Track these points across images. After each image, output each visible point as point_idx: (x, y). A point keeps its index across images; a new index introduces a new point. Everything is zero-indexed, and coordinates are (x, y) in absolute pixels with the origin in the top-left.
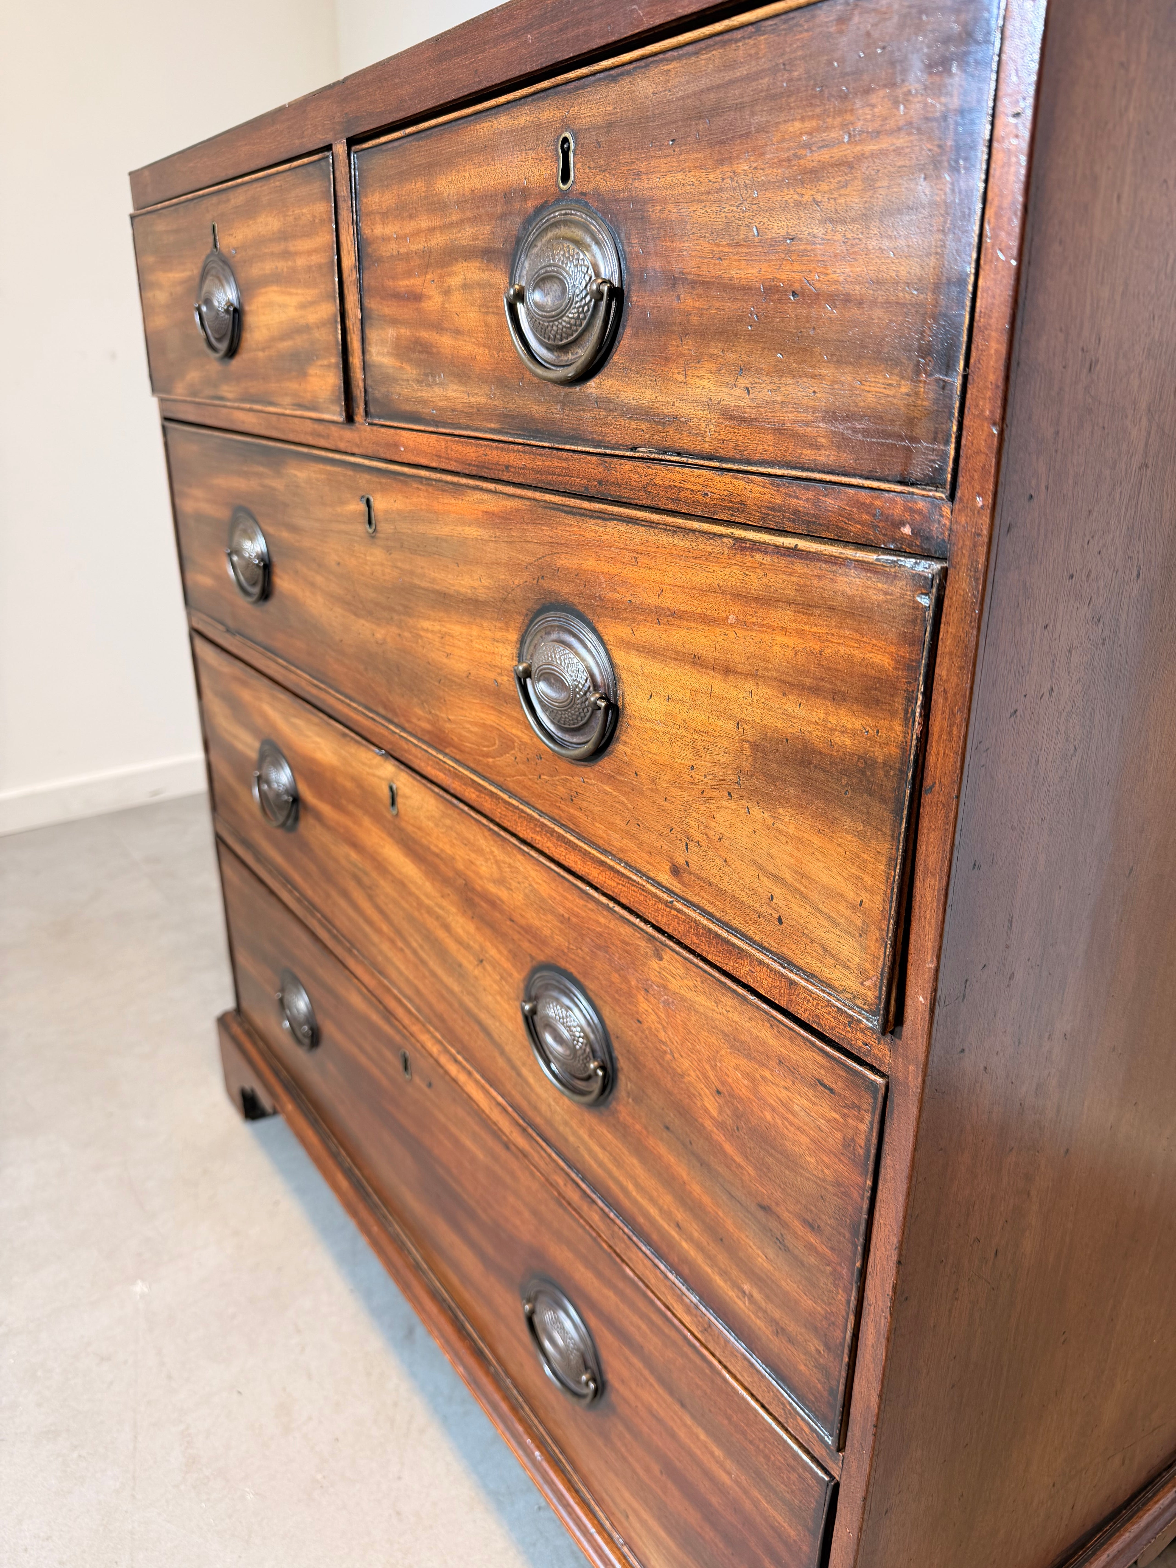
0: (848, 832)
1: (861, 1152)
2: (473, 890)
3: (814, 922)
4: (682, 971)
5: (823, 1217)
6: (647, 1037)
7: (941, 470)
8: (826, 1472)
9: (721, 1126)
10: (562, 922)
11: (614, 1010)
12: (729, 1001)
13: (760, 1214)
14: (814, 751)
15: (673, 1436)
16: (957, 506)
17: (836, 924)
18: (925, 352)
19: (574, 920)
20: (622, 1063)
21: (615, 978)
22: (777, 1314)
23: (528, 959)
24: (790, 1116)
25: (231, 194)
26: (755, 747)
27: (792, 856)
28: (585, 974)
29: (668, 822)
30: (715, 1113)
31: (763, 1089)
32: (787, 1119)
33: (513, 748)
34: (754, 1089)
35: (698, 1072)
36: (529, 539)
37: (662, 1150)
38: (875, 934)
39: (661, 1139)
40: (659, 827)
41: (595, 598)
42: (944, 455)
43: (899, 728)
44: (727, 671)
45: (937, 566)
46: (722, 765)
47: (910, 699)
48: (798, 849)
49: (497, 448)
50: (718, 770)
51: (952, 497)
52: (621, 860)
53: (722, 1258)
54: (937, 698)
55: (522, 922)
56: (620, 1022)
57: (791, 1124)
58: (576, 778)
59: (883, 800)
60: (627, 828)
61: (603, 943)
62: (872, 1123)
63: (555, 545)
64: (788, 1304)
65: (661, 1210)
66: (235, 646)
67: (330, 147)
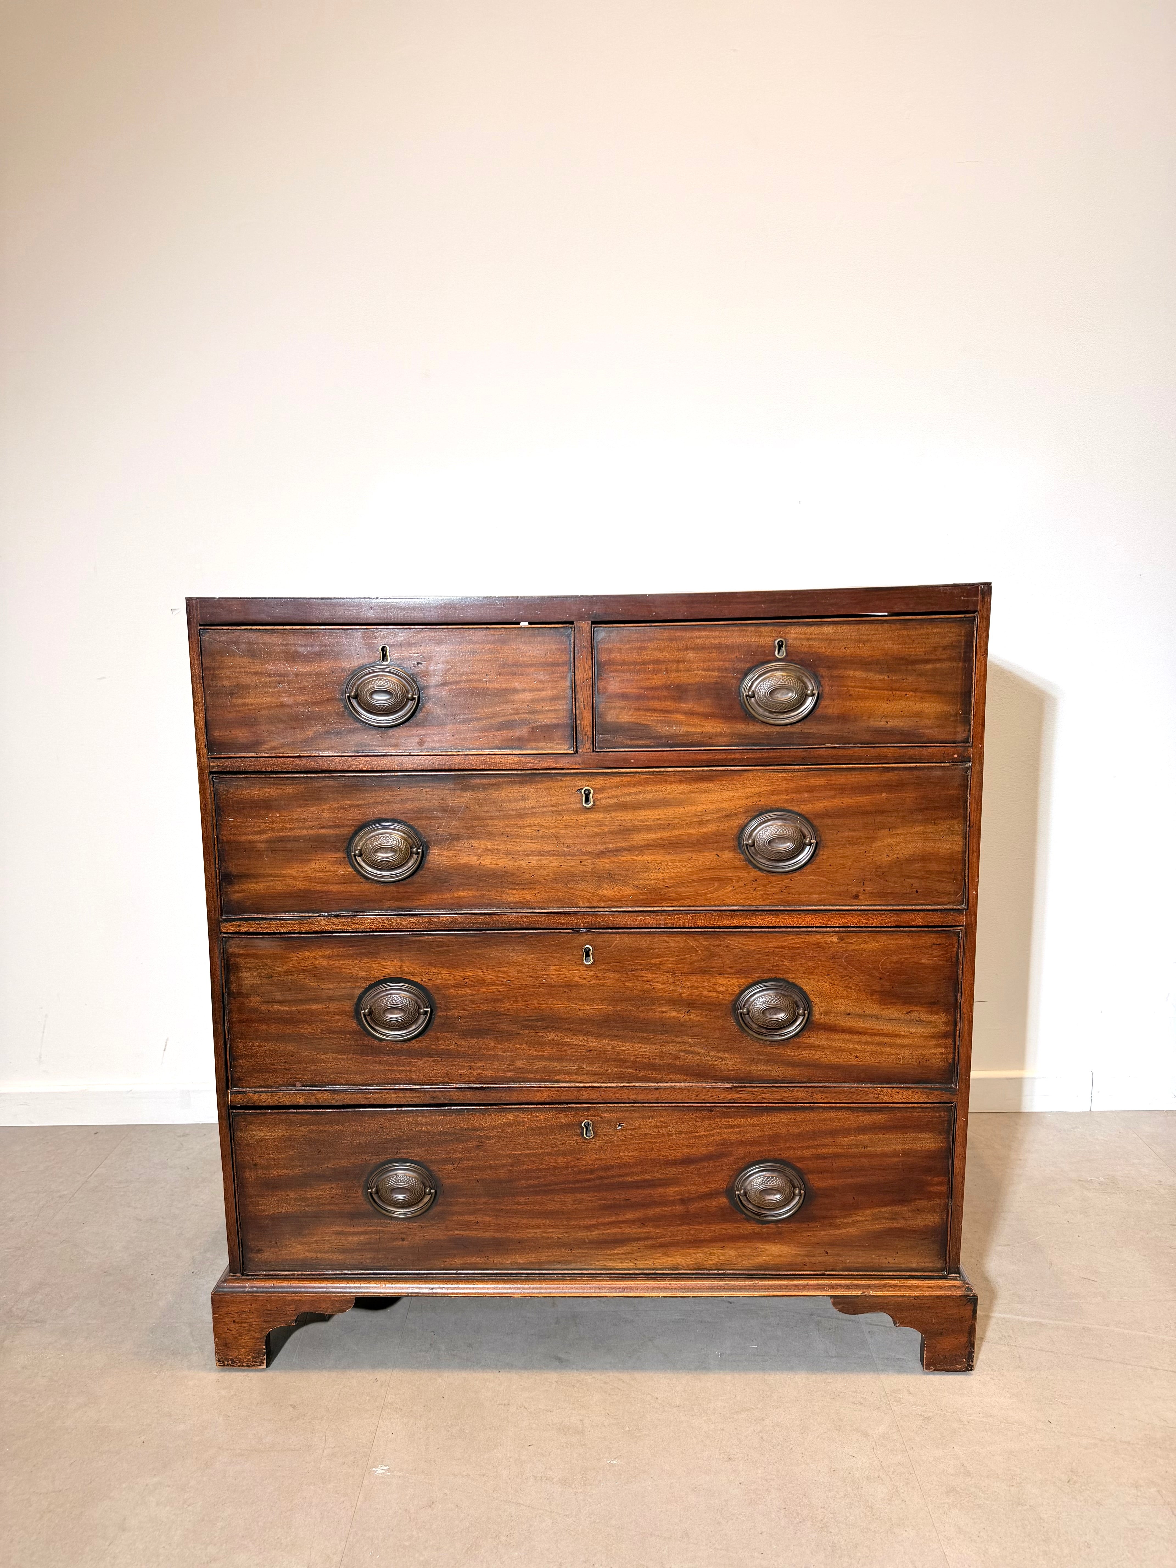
3: (933, 885)
5: (940, 995)
7: (968, 739)
8: (951, 1103)
13: (907, 1017)
16: (973, 747)
17: (942, 881)
19: (776, 950)
21: (811, 963)
24: (920, 966)
27: (921, 866)
28: (787, 972)
29: (851, 878)
33: (732, 883)
38: (960, 877)
40: (845, 882)
42: (969, 735)
44: (882, 812)
48: (923, 863)
49: (725, 753)
51: (972, 745)
52: (820, 905)
56: (815, 983)
57: (921, 968)
58: (785, 881)
60: (825, 889)
61: (801, 951)
62: (959, 946)
66: (333, 924)
67: (572, 623)
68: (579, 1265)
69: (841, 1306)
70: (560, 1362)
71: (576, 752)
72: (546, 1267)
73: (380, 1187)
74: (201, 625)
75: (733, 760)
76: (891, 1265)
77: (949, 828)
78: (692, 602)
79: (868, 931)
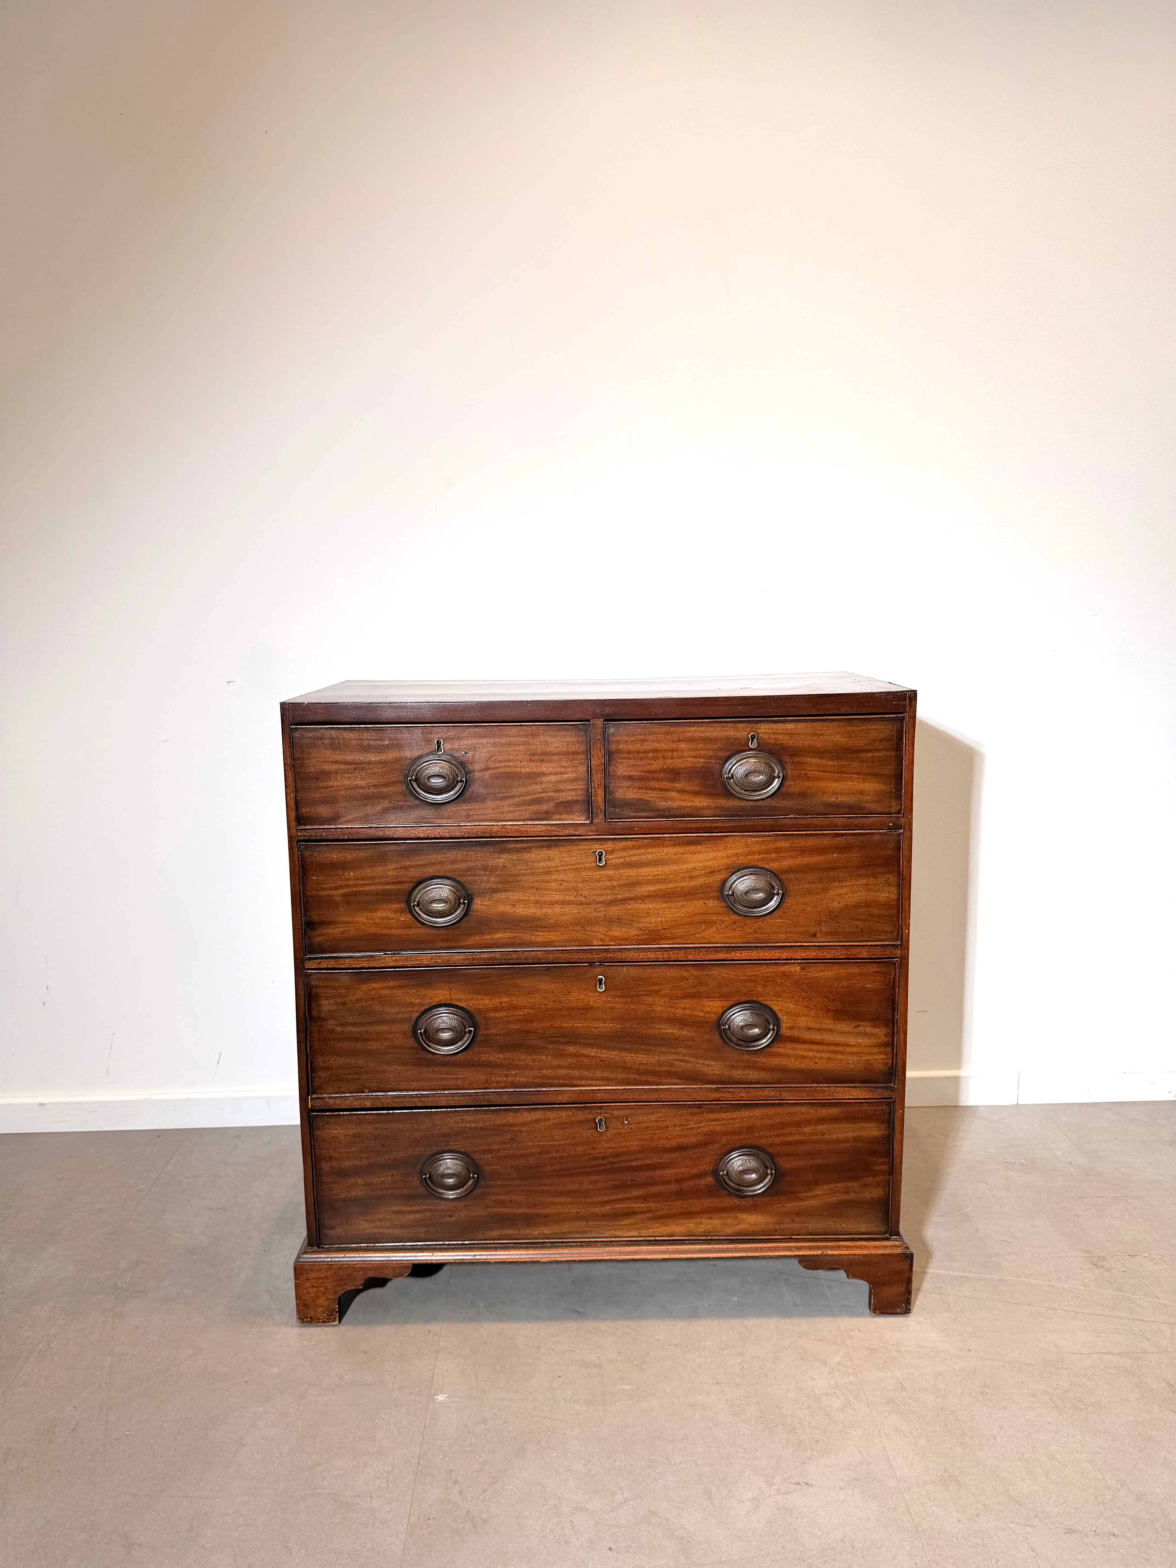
3: (874, 925)
10: (744, 983)
11: (778, 1001)
17: (882, 923)
20: (783, 1019)
24: (865, 989)
27: (865, 911)
28: (760, 996)
29: (810, 921)
31: (854, 988)
33: (716, 925)
38: (895, 919)
44: (834, 869)
45: (901, 831)
48: (867, 908)
49: (710, 822)
52: (786, 942)
56: (782, 1004)
58: (758, 924)
66: (395, 961)
67: (589, 721)
68: (593, 1235)
69: (805, 1264)
71: (592, 822)
72: (567, 1236)
73: (432, 1174)
74: (292, 725)
75: (716, 827)
76: (845, 1230)
77: (886, 881)
78: (684, 704)
79: (824, 962)
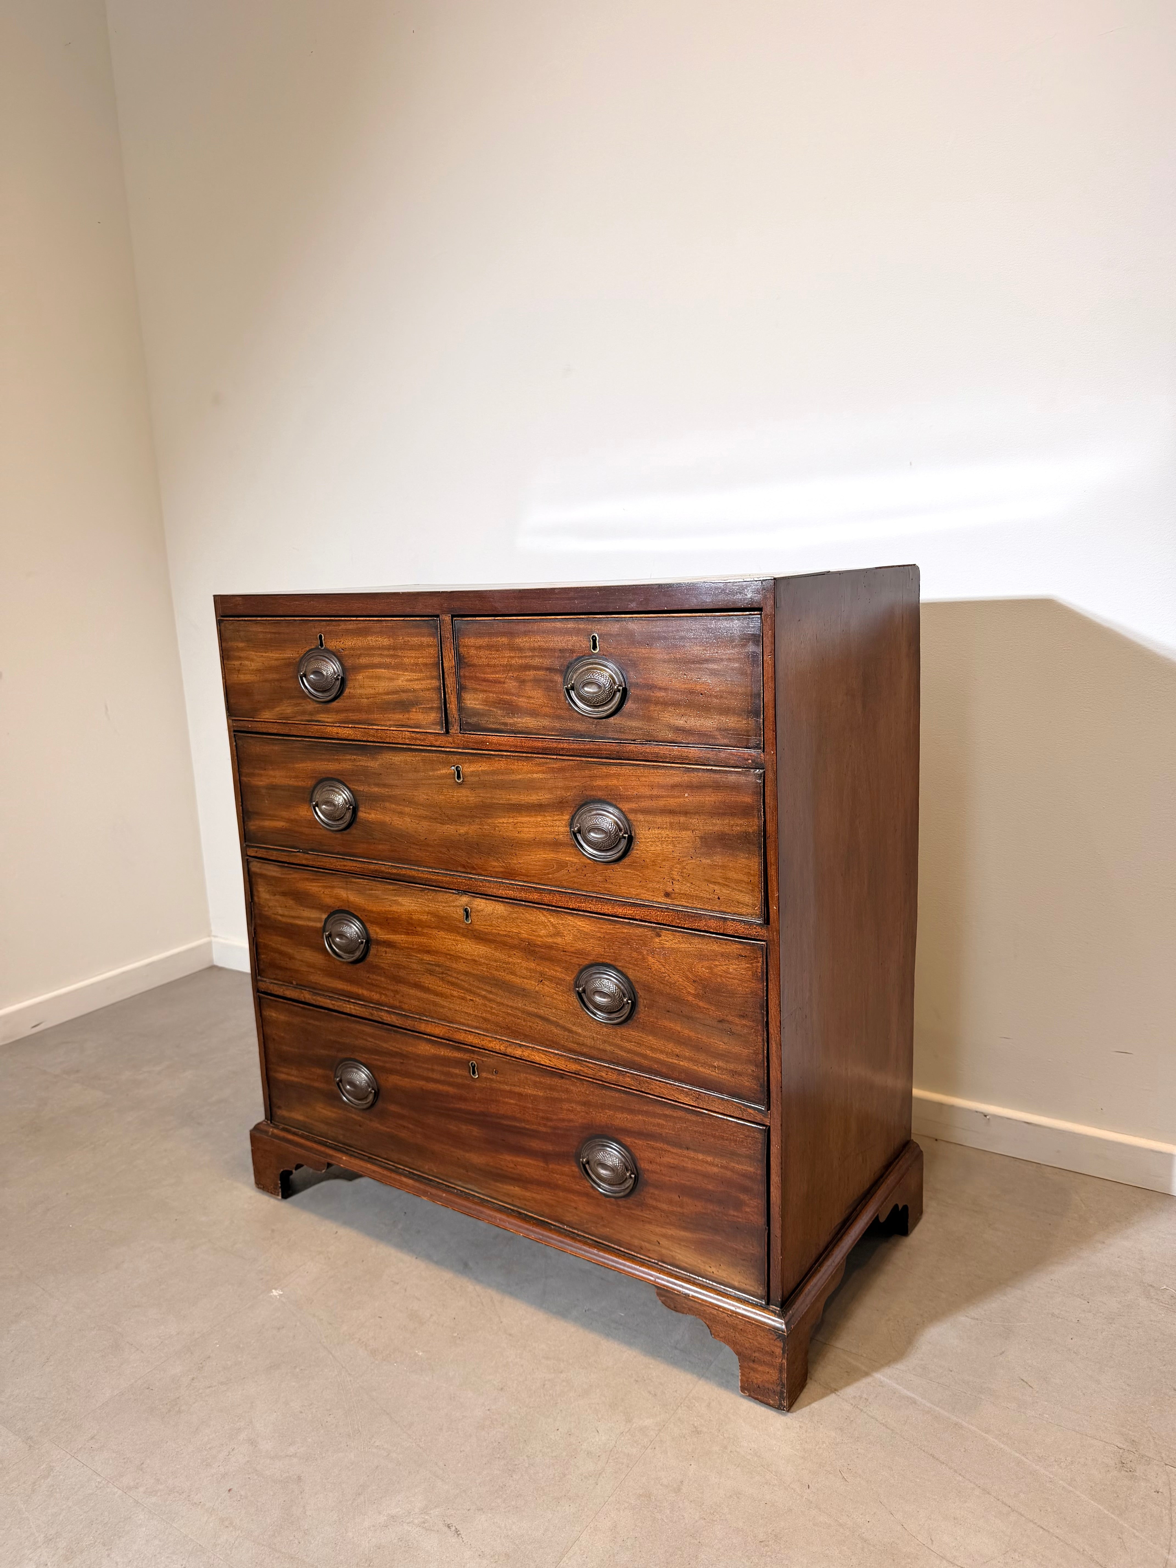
0: (742, 858)
1: (760, 974)
2: (536, 945)
3: (733, 894)
4: (671, 937)
5: (748, 1010)
6: (654, 974)
7: (759, 744)
8: (763, 1125)
9: (696, 996)
10: (599, 940)
11: (634, 970)
12: (696, 941)
13: (720, 1025)
14: (726, 834)
15: (684, 1170)
16: (765, 753)
17: (742, 891)
18: (749, 712)
19: (607, 937)
20: (641, 993)
21: (635, 954)
22: (731, 1066)
23: (577, 966)
24: (729, 975)
25: (341, 623)
26: (701, 838)
27: (721, 873)
28: (616, 960)
29: (662, 876)
30: (693, 992)
31: (715, 970)
32: (727, 977)
33: (567, 866)
34: (711, 973)
35: (683, 978)
36: (577, 776)
37: (667, 1023)
38: (757, 890)
39: (666, 1018)
40: (657, 879)
41: (617, 795)
42: (760, 740)
43: (756, 820)
44: (686, 813)
45: (762, 771)
46: (687, 847)
47: (759, 811)
48: (723, 870)
49: (555, 742)
50: (686, 850)
51: (764, 751)
52: (637, 899)
53: (702, 1057)
54: (767, 810)
55: (573, 949)
56: (639, 974)
57: (730, 978)
58: (608, 871)
59: (754, 844)
60: (641, 884)
61: (627, 941)
62: (763, 961)
63: (592, 777)
64: (737, 1058)
65: (667, 1054)
66: (306, 859)
67: (438, 616)
68: (469, 1186)
69: (663, 1298)
70: (464, 1267)
71: (447, 732)
72: (452, 1181)
73: (343, 1078)
74: (222, 616)
75: (563, 749)
76: (714, 1275)
77: (746, 837)
78: (521, 598)
79: (681, 932)
